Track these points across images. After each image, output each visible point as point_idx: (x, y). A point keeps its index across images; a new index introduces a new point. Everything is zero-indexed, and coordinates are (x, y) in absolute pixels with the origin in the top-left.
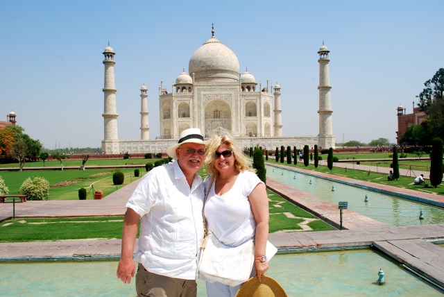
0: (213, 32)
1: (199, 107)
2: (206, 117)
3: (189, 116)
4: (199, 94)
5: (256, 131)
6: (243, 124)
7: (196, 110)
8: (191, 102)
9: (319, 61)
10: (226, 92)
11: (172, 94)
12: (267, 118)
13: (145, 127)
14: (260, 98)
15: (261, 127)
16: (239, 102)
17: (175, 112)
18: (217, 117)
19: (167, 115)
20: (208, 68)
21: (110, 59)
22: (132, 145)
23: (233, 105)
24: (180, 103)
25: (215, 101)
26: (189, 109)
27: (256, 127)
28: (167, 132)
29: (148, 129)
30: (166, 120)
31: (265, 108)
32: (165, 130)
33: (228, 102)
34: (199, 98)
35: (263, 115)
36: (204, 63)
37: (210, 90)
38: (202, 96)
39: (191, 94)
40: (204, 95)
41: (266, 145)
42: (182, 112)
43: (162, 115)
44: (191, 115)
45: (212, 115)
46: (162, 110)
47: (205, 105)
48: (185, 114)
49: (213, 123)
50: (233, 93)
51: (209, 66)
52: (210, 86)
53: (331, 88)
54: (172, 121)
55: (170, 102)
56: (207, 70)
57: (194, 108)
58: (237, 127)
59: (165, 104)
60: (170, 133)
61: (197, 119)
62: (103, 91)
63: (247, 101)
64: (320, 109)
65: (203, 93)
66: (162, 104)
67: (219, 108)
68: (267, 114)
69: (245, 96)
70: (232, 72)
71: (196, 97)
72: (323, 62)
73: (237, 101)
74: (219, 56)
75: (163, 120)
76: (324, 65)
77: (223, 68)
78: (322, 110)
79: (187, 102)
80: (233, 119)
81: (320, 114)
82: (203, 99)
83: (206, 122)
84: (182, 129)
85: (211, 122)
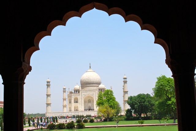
0: (90, 67)
2: (85, 102)
3: (78, 102)
4: (81, 94)
7: (81, 100)
8: (79, 97)
10: (92, 93)
13: (65, 105)
17: (73, 101)
19: (70, 102)
21: (49, 84)
22: (56, 114)
24: (74, 97)
25: (88, 96)
26: (78, 99)
28: (70, 108)
30: (70, 104)
33: (93, 97)
34: (82, 96)
37: (86, 92)
38: (83, 95)
39: (78, 94)
42: (76, 101)
45: (88, 102)
47: (84, 98)
50: (94, 93)
54: (72, 104)
55: (71, 97)
58: (96, 106)
61: (81, 103)
62: (46, 95)
65: (83, 93)
67: (90, 99)
72: (125, 82)
73: (96, 96)
74: (91, 78)
79: (77, 97)
81: (124, 102)
82: (83, 96)
83: (85, 104)
84: (76, 107)
85: (87, 104)
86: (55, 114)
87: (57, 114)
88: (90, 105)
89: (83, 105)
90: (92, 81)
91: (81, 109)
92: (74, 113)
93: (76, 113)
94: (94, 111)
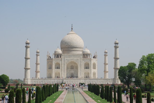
0: (72, 28)
1: (64, 64)
2: (67, 68)
3: (60, 68)
4: (64, 59)
5: (89, 76)
6: (83, 73)
8: (61, 62)
9: (114, 47)
10: (76, 58)
11: (52, 59)
12: (94, 70)
13: (38, 71)
14: (91, 61)
15: (91, 74)
16: (81, 63)
18: (72, 69)
19: (50, 68)
20: (69, 46)
21: (28, 45)
23: (79, 64)
24: (56, 62)
25: (71, 62)
26: (60, 65)
27: (89, 74)
28: (50, 75)
29: (39, 72)
30: (50, 70)
31: (93, 65)
32: (49, 74)
33: (77, 63)
34: (64, 61)
35: (92, 68)
36: (67, 44)
37: (69, 57)
39: (61, 59)
40: (66, 59)
41: (91, 82)
43: (48, 67)
44: (61, 68)
45: (70, 68)
46: (48, 65)
47: (67, 64)
48: (58, 67)
49: (70, 71)
50: (79, 58)
51: (69, 45)
52: (69, 55)
53: (119, 58)
54: (52, 70)
55: (52, 62)
56: (68, 47)
57: (62, 65)
58: (80, 73)
59: (49, 63)
60: (51, 75)
61: (63, 70)
62: (25, 58)
63: (85, 62)
64: (115, 67)
65: (66, 58)
66: (48, 62)
67: (73, 65)
68: (94, 68)
69: (84, 60)
70: (80, 48)
71: (63, 60)
72: (116, 47)
73: (81, 62)
75: (48, 70)
76: (116, 49)
77: (76, 46)
78: (115, 68)
79: (59, 62)
80: (79, 70)
81: (114, 69)
82: (66, 61)
83: (67, 71)
84: (57, 74)
85: (70, 70)
86: (35, 81)
87: (37, 81)
88: (72, 71)
89: (66, 71)
90: (75, 45)
91: (63, 75)
92: (57, 81)
93: (59, 81)
94: (78, 78)
